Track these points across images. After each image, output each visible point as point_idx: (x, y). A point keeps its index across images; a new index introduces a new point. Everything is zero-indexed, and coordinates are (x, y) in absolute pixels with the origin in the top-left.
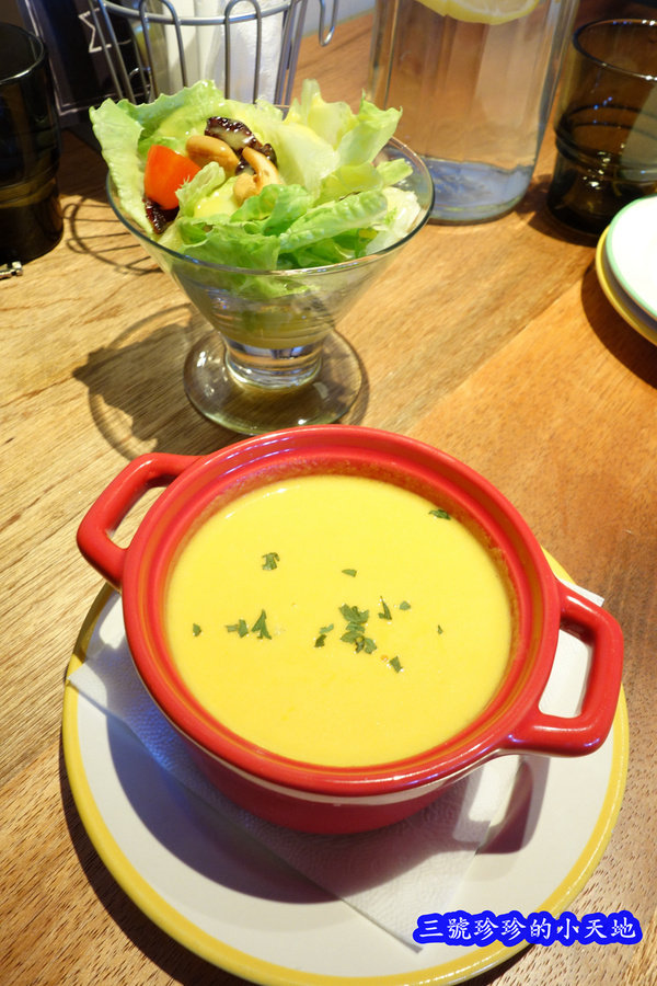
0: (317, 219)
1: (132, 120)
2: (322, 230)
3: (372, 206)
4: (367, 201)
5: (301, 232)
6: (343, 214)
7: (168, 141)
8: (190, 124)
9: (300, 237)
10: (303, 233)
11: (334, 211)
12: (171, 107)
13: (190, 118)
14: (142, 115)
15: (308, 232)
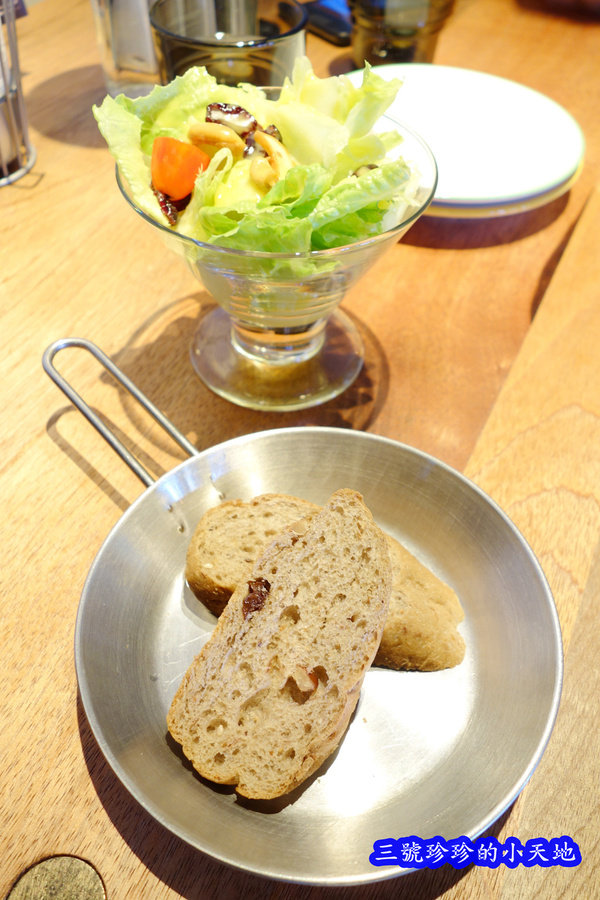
0: (342, 196)
1: (131, 115)
2: (347, 206)
3: (395, 178)
4: (390, 173)
5: (326, 209)
6: (367, 188)
7: (167, 132)
8: (186, 113)
9: (325, 215)
10: (328, 211)
11: (358, 186)
12: (166, 98)
13: (187, 107)
14: (139, 108)
15: (333, 209)
